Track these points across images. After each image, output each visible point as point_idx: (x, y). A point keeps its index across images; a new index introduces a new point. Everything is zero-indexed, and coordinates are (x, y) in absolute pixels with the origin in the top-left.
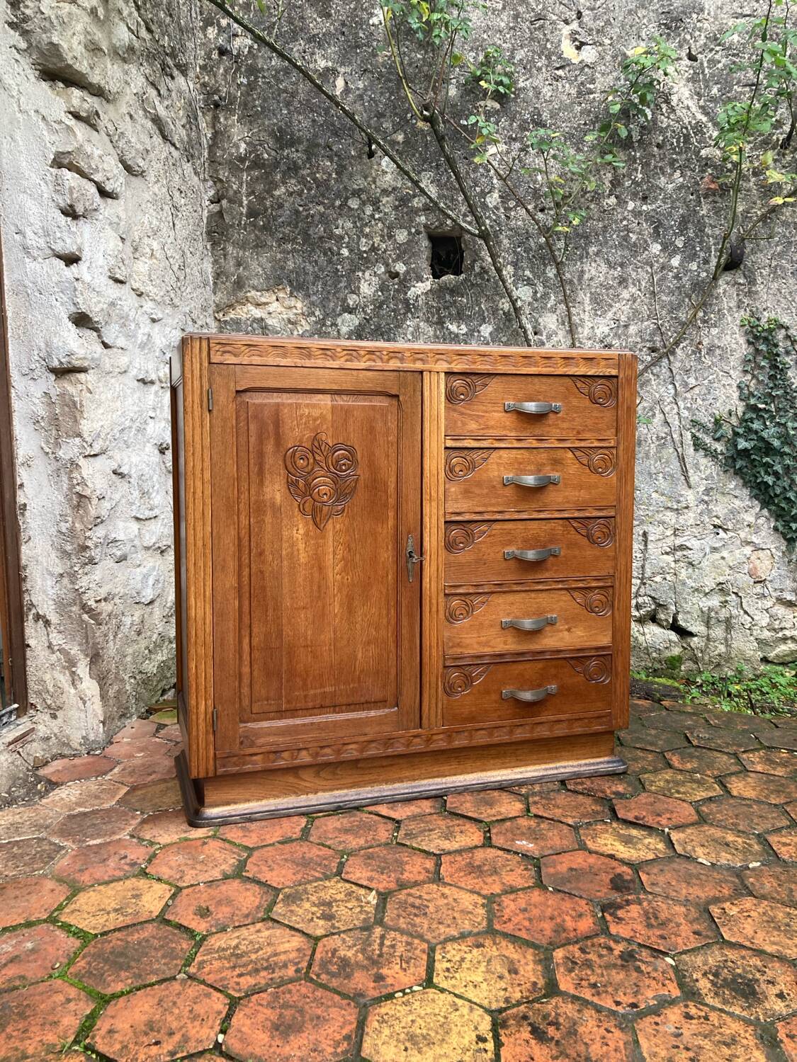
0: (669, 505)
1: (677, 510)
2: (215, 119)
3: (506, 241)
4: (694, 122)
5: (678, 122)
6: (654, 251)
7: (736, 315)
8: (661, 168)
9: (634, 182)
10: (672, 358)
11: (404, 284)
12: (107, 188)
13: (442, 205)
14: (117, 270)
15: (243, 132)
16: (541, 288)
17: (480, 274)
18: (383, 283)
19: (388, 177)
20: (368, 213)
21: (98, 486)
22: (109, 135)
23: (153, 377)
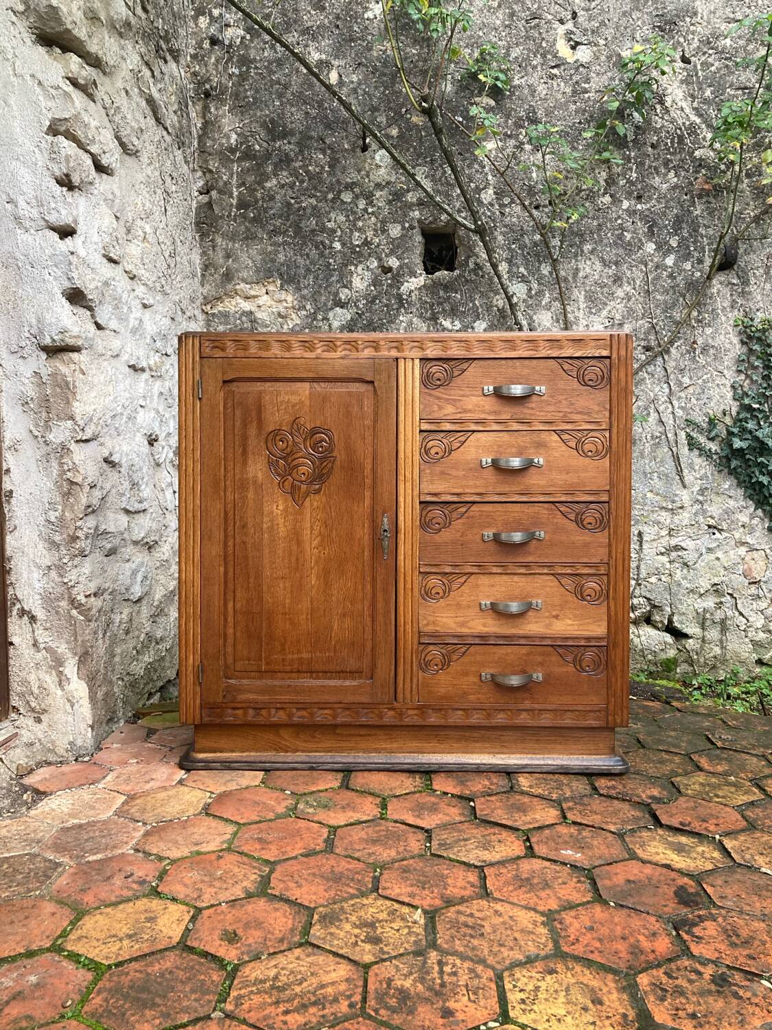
0: (664, 505)
1: (672, 509)
2: (206, 108)
3: (500, 238)
4: (688, 123)
5: (672, 122)
6: (648, 250)
7: (730, 315)
8: (656, 168)
9: (629, 181)
10: (666, 357)
11: (397, 279)
12: (103, 162)
13: (438, 199)
14: (111, 249)
15: (234, 122)
16: (536, 285)
17: (474, 270)
18: (376, 278)
19: (382, 171)
20: (361, 206)
21: (90, 473)
22: (105, 108)
23: (144, 364)
